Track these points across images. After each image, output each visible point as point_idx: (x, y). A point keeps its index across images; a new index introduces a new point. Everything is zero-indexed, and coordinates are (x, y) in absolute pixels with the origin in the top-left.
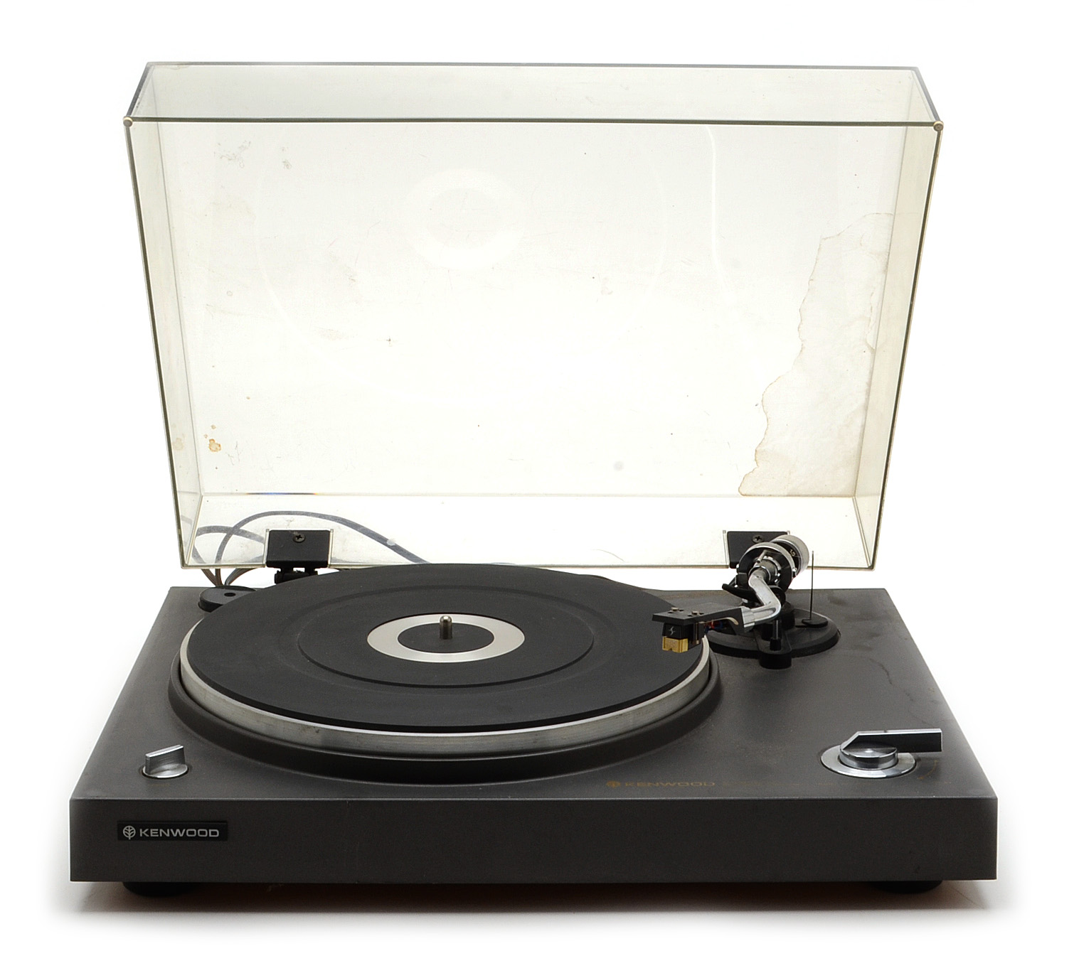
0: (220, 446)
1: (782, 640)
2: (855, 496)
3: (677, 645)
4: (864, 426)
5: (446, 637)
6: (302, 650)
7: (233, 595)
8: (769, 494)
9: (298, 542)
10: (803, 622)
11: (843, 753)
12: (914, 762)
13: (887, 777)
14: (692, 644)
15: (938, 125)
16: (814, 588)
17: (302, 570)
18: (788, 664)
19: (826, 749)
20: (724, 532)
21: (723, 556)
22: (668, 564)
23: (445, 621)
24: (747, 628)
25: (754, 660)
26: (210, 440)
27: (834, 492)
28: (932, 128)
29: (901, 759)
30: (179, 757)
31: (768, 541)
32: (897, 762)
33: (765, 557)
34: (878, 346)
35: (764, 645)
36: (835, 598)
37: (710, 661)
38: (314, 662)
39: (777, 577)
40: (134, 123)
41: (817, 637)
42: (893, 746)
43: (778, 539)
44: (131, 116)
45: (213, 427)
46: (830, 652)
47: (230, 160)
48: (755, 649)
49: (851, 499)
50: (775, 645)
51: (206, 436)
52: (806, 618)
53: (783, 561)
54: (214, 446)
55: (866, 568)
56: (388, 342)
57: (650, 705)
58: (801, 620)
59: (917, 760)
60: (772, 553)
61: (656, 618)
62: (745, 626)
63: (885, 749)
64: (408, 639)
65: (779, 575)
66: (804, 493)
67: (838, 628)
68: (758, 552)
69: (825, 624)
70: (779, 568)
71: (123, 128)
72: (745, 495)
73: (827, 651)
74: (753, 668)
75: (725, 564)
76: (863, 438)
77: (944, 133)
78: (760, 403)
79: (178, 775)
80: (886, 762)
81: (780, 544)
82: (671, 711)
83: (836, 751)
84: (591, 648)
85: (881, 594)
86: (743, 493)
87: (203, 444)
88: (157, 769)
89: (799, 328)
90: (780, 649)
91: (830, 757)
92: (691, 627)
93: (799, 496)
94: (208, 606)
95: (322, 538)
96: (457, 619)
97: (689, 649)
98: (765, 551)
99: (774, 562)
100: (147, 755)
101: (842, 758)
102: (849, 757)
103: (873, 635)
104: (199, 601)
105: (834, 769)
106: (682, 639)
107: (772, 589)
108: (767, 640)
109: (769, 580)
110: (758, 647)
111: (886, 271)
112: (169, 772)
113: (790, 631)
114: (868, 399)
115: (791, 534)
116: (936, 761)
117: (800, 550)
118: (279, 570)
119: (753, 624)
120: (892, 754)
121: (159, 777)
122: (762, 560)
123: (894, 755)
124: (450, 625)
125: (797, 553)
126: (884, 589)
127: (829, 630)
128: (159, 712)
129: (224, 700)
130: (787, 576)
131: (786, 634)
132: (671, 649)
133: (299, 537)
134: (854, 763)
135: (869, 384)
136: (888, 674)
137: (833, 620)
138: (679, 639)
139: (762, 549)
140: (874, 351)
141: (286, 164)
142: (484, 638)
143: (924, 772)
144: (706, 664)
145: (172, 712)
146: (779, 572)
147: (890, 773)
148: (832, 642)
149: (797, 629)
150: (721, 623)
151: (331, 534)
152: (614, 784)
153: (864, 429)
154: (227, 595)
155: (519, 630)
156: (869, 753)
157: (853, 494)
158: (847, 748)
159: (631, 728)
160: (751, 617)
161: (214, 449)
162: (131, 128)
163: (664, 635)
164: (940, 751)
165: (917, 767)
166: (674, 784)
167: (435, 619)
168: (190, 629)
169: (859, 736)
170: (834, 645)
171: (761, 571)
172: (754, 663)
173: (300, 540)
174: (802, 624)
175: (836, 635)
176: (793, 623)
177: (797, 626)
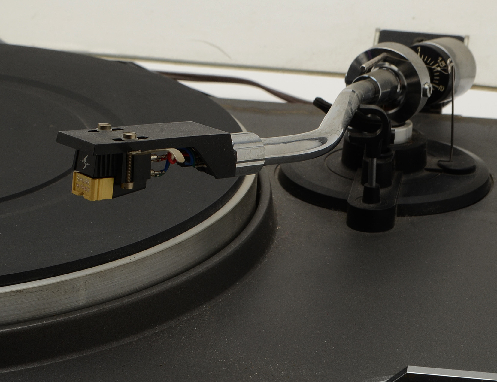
3: (94, 186)
10: (440, 163)
20: (377, 30)
35: (357, 194)
50: (371, 196)
58: (437, 161)
90: (378, 202)
97: (113, 198)
106: (103, 177)
108: (363, 186)
113: (412, 176)
132: (83, 193)
138: (94, 178)
149: (426, 173)
174: (436, 167)
175: (488, 181)
176: (424, 162)
177: (428, 170)
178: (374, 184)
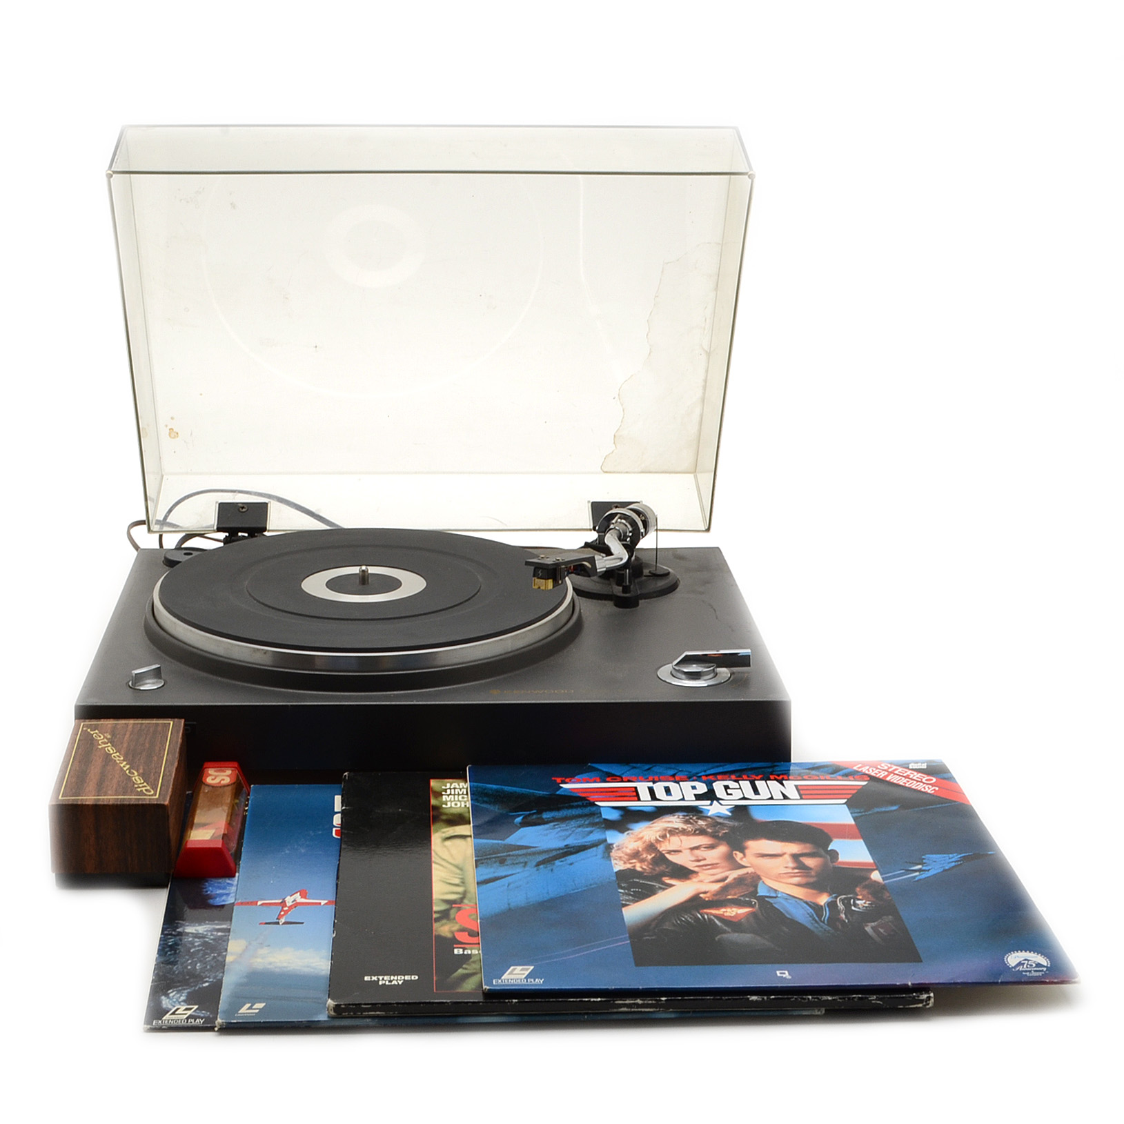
0: (177, 433)
1: (632, 587)
2: (695, 472)
3: (544, 583)
4: (702, 416)
5: (364, 583)
6: (250, 594)
7: (191, 554)
8: (626, 471)
9: (244, 512)
10: (650, 572)
11: (674, 669)
12: (729, 675)
13: (707, 686)
14: (555, 583)
15: (750, 175)
16: (658, 547)
17: (246, 535)
18: (636, 605)
19: (662, 666)
20: (589, 502)
21: (588, 522)
22: (542, 528)
23: (363, 571)
24: (600, 572)
25: (609, 602)
26: (170, 429)
27: (679, 470)
28: (747, 176)
29: (720, 673)
30: (157, 673)
31: (624, 507)
32: (716, 675)
33: (619, 520)
34: (712, 349)
35: (618, 590)
36: (678, 555)
37: (573, 600)
38: (259, 602)
39: (629, 536)
40: (114, 175)
41: (661, 584)
42: (713, 663)
43: (631, 507)
44: (112, 169)
45: (172, 418)
46: (670, 595)
47: (188, 202)
48: (611, 593)
49: (692, 475)
50: (626, 590)
51: (166, 426)
52: (653, 570)
53: (633, 524)
54: (173, 433)
55: (703, 531)
56: (315, 349)
57: (524, 632)
58: (648, 571)
59: (732, 674)
60: (624, 517)
61: (528, 563)
62: (598, 571)
63: (707, 665)
64: (333, 585)
65: (631, 534)
66: (654, 471)
67: (678, 577)
68: (613, 516)
69: (668, 574)
70: (631, 529)
71: (105, 179)
72: (606, 472)
73: (668, 595)
74: (609, 607)
75: (589, 528)
76: (701, 425)
77: (756, 180)
78: (617, 397)
79: (156, 687)
80: (708, 675)
81: (631, 510)
82: (541, 638)
83: (669, 667)
84: (478, 591)
85: (716, 551)
86: (605, 470)
87: (164, 433)
88: (141, 683)
89: (647, 335)
90: (629, 592)
91: (665, 672)
92: (555, 570)
93: (650, 472)
94: (170, 563)
95: (261, 509)
96: (372, 570)
97: (554, 587)
98: (619, 515)
99: (627, 524)
100: (133, 672)
101: (674, 673)
102: (678, 671)
103: (706, 582)
104: (163, 559)
105: (668, 681)
106: (548, 579)
107: (623, 545)
108: (620, 586)
109: (621, 538)
110: (612, 592)
111: (716, 288)
112: (149, 685)
113: (639, 580)
114: (704, 393)
115: (644, 503)
116: (746, 675)
117: (649, 515)
118: (227, 534)
119: (605, 569)
120: (712, 668)
121: (142, 688)
122: (616, 522)
123: (714, 669)
124: (366, 574)
125: (646, 517)
126: (718, 548)
127: (670, 578)
128: (138, 642)
129: (191, 631)
130: (637, 536)
131: (636, 581)
132: (539, 588)
133: (243, 508)
134: (683, 676)
135: (705, 381)
136: (715, 611)
137: (674, 570)
138: (545, 579)
139: (617, 514)
140: (709, 354)
141: (233, 206)
142: (394, 584)
143: (738, 682)
144: (570, 603)
145: (149, 642)
146: (630, 532)
147: (711, 682)
148: (673, 588)
149: (644, 578)
150: (579, 568)
151: (269, 505)
152: (495, 692)
153: (702, 418)
154: (185, 554)
155: (422, 578)
156: (694, 668)
157: (694, 471)
158: (676, 665)
159: (510, 650)
160: (603, 563)
161: (173, 436)
162: (112, 179)
163: (534, 576)
164: (749, 666)
165: (731, 679)
166: (542, 691)
167: (355, 570)
168: (159, 579)
169: (686, 656)
170: (674, 590)
171: (616, 531)
172: (610, 604)
173: (244, 510)
174: (649, 574)
175: (676, 582)
176: (642, 572)
177: (645, 576)
178: (628, 583)
